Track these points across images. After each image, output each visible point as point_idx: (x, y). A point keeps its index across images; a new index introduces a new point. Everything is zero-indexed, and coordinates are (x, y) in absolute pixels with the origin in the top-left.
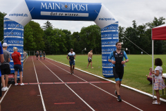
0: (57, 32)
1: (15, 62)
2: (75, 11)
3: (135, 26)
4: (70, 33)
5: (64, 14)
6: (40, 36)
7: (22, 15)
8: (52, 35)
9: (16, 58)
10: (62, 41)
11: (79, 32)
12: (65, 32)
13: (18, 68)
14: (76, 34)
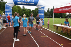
0: (26, 10)
1: (8, 19)
2: (29, 2)
3: (54, 8)
4: (31, 10)
5: (26, 3)
6: (21, 11)
7: (11, 3)
8: (25, 11)
9: (9, 18)
10: (28, 13)
11: (34, 10)
12: (29, 10)
13: (9, 21)
14: (33, 10)
